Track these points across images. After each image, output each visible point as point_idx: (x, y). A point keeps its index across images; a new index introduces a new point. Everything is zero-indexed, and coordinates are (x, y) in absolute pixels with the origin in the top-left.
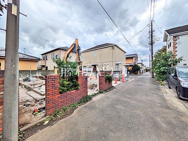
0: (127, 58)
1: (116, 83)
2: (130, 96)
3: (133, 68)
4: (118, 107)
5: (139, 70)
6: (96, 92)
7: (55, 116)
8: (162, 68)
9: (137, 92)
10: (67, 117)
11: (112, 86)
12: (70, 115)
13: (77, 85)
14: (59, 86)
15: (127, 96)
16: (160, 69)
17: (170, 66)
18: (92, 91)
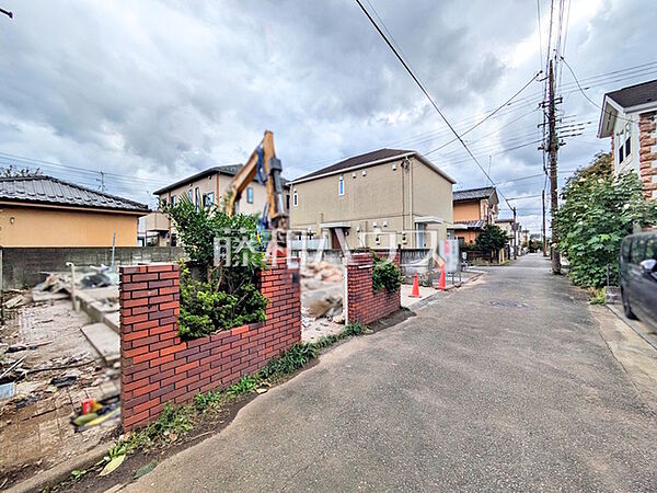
0: (457, 203)
1: (416, 293)
2: (468, 350)
3: (480, 238)
4: (419, 397)
5: (502, 246)
6: (337, 330)
7: (155, 435)
8: (595, 239)
9: (496, 333)
10: (204, 437)
11: (401, 308)
12: (217, 428)
13: (257, 307)
14: (177, 312)
15: (459, 347)
16: (590, 242)
17: (630, 231)
18: (322, 327)
